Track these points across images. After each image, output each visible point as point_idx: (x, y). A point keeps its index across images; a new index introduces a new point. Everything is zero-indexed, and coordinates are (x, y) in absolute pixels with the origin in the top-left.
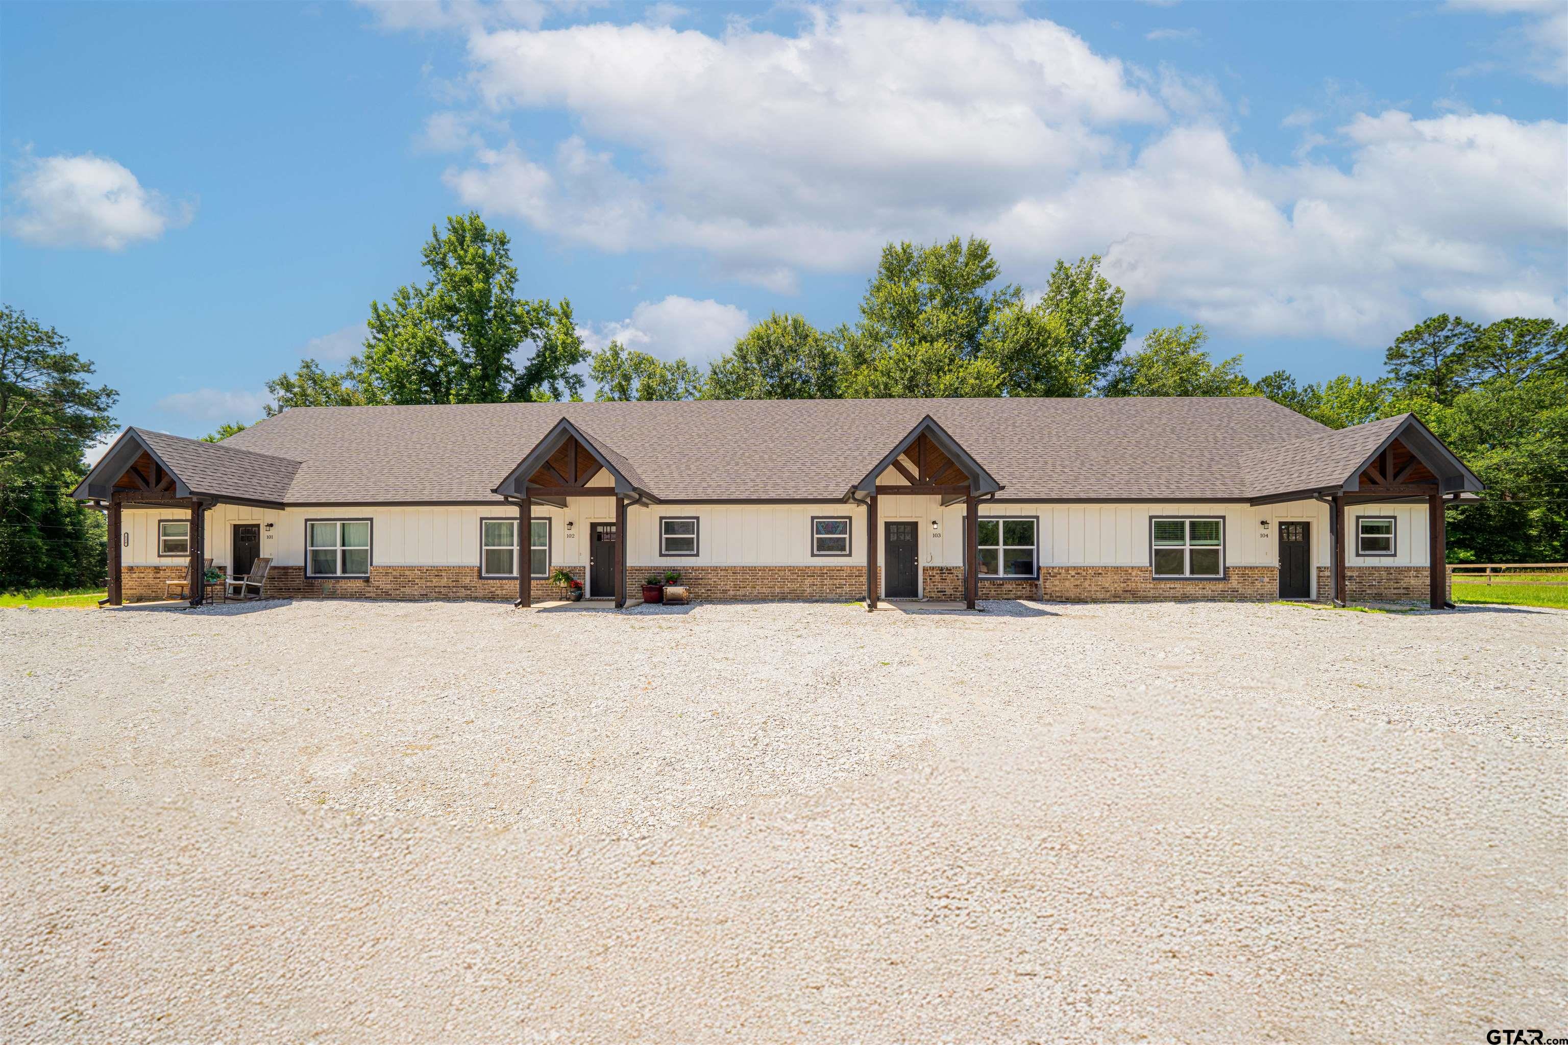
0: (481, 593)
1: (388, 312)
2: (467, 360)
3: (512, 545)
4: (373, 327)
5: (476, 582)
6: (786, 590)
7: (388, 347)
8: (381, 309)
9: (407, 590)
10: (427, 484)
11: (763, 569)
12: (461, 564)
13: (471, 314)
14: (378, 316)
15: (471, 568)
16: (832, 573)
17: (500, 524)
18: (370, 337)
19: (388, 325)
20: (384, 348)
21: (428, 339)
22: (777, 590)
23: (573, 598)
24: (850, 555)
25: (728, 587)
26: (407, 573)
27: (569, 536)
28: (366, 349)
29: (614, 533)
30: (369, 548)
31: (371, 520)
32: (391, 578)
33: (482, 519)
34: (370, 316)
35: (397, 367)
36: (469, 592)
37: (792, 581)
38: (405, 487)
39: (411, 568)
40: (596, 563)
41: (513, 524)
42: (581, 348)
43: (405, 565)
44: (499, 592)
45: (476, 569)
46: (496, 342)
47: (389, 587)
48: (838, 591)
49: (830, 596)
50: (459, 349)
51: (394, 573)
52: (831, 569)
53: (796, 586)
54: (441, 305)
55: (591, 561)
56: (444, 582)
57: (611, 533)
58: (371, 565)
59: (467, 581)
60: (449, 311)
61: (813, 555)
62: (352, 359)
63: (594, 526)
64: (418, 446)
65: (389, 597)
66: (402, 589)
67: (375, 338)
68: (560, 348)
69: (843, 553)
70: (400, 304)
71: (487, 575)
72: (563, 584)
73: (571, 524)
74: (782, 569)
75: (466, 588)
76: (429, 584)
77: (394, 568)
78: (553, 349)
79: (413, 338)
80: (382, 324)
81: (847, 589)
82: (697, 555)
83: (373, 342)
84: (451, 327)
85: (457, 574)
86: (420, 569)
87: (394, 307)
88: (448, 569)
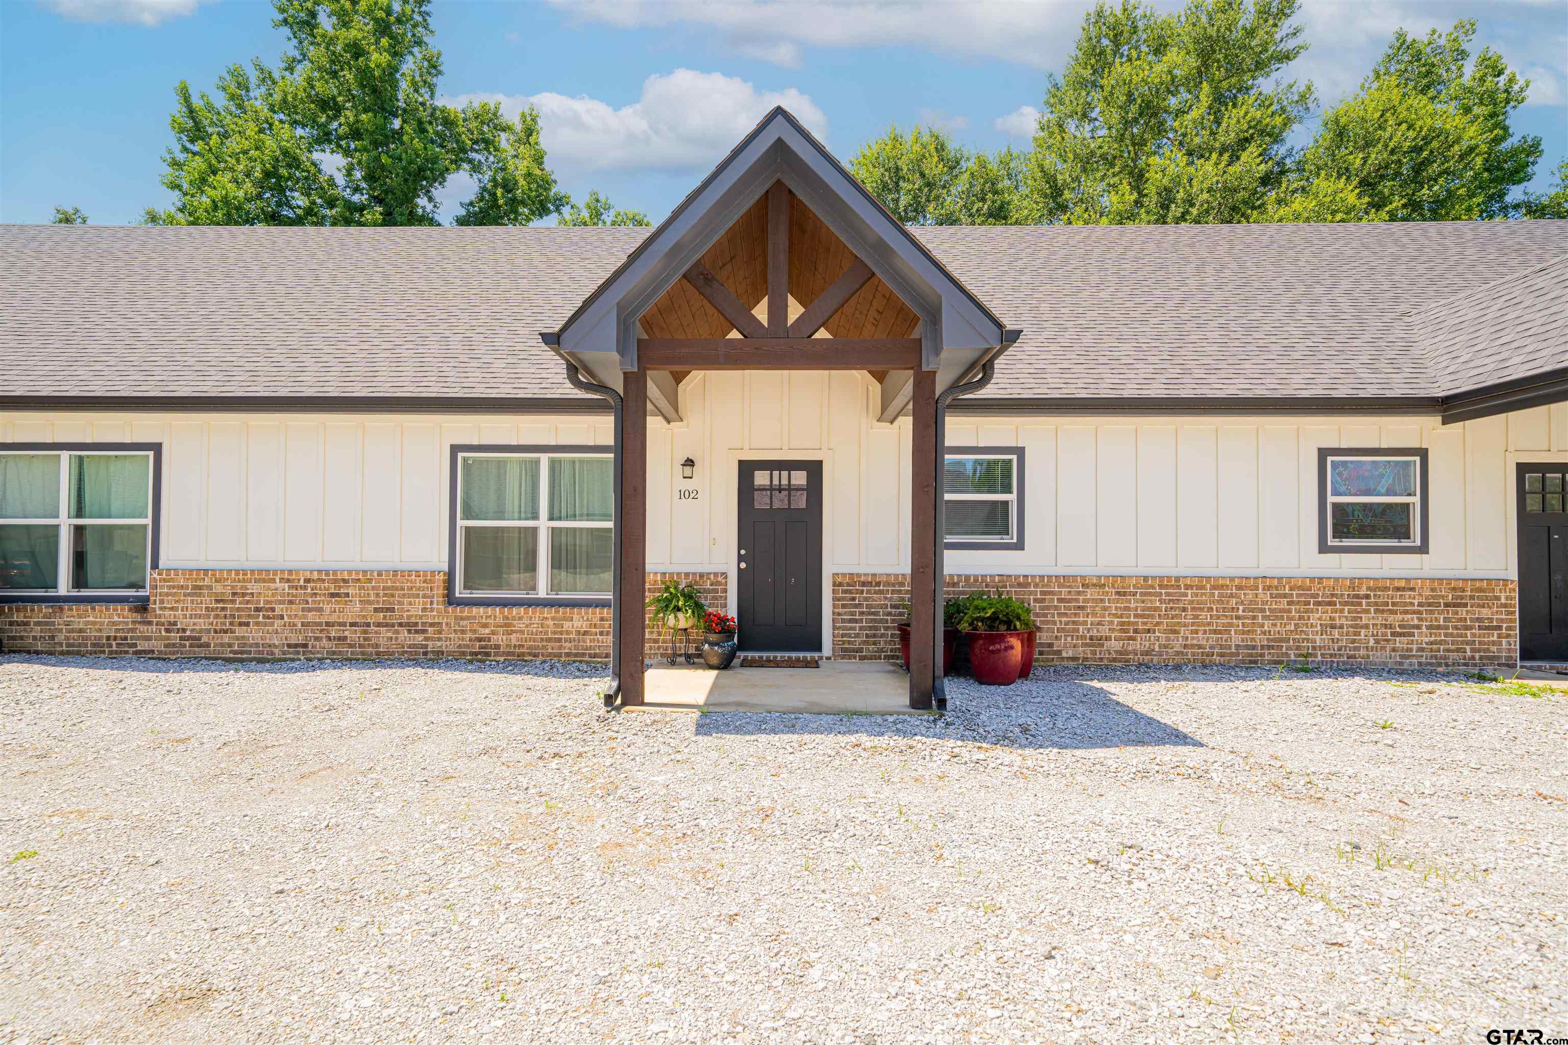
0: (450, 642)
1: (210, 107)
2: (356, 198)
3: (535, 517)
4: (182, 131)
5: (438, 611)
6: (1260, 639)
7: (210, 165)
8: (197, 103)
9: (253, 634)
10: (308, 361)
11: (1200, 583)
12: (400, 566)
13: (365, 111)
14: (191, 111)
15: (428, 576)
16: (1383, 597)
17: (501, 463)
18: (177, 148)
19: (210, 130)
20: (204, 166)
21: (285, 153)
22: (1236, 639)
23: (714, 661)
24: (1423, 549)
25: (1104, 631)
26: (253, 588)
27: (684, 495)
28: (170, 170)
29: (799, 489)
30: (148, 521)
31: (157, 448)
32: (207, 600)
33: (455, 449)
34: (177, 108)
35: (225, 200)
36: (420, 638)
37: (1277, 615)
38: (249, 366)
39: (265, 576)
40: (752, 566)
41: (537, 462)
42: (554, 190)
43: (247, 565)
44: (500, 639)
45: (442, 577)
46: (410, 162)
47: (202, 624)
48: (1400, 642)
49: (1377, 657)
50: (340, 180)
51: (218, 588)
52: (1379, 586)
53: (1281, 629)
54: (309, 96)
55: (740, 558)
56: (353, 611)
57: (790, 488)
58: (155, 565)
59: (414, 609)
60: (323, 110)
61: (1324, 548)
62: (148, 213)
63: (746, 469)
64: (281, 289)
65: (202, 652)
66: (240, 631)
67: (185, 149)
68: (522, 182)
69: (1405, 543)
70: (232, 97)
71: (467, 594)
72: (684, 620)
73: (690, 463)
74: (1244, 583)
75: (411, 627)
76: (311, 617)
77: (218, 575)
78: (508, 186)
79: (257, 149)
80: (198, 126)
81: (1423, 637)
82: (1019, 546)
83: (181, 157)
84: (324, 138)
85: (390, 591)
86: (288, 577)
87: (220, 101)
88: (364, 577)
